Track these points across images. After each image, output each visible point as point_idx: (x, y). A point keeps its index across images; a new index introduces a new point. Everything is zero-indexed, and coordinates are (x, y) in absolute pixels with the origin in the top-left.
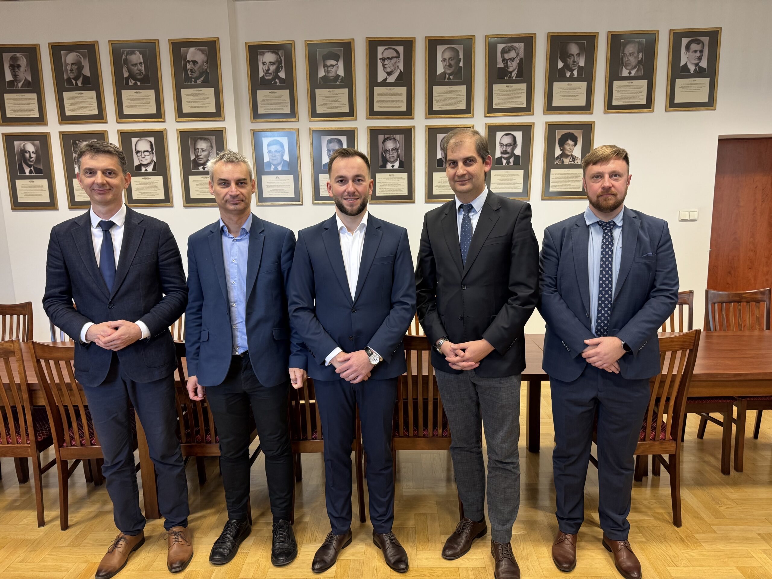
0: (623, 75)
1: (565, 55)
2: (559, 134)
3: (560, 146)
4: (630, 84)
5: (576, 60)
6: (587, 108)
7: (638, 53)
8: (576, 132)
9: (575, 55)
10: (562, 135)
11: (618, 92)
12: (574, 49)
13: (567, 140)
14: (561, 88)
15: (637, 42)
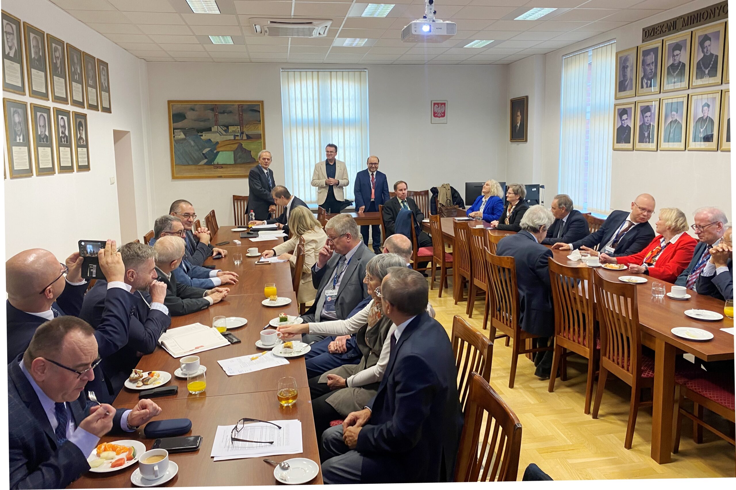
0: (90, 83)
3: (79, 130)
5: (77, 67)
6: (83, 104)
7: (92, 70)
9: (76, 64)
11: (89, 95)
12: (76, 59)
13: (81, 126)
15: (92, 62)
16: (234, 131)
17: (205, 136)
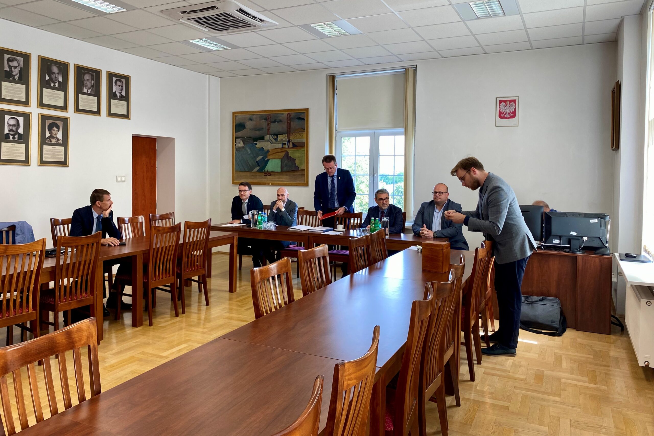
0: (84, 92)
1: (50, 73)
2: (48, 122)
3: (49, 130)
4: (88, 98)
5: (57, 77)
6: (64, 108)
7: (92, 80)
8: (58, 123)
9: (56, 74)
10: (50, 124)
11: (82, 101)
12: (55, 69)
13: (53, 127)
14: (48, 92)
15: (90, 74)
16: (282, 139)
17: (259, 144)
